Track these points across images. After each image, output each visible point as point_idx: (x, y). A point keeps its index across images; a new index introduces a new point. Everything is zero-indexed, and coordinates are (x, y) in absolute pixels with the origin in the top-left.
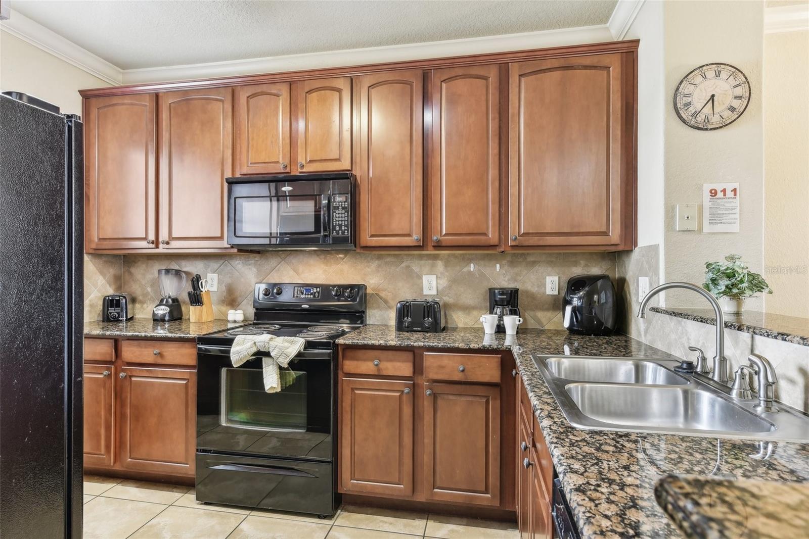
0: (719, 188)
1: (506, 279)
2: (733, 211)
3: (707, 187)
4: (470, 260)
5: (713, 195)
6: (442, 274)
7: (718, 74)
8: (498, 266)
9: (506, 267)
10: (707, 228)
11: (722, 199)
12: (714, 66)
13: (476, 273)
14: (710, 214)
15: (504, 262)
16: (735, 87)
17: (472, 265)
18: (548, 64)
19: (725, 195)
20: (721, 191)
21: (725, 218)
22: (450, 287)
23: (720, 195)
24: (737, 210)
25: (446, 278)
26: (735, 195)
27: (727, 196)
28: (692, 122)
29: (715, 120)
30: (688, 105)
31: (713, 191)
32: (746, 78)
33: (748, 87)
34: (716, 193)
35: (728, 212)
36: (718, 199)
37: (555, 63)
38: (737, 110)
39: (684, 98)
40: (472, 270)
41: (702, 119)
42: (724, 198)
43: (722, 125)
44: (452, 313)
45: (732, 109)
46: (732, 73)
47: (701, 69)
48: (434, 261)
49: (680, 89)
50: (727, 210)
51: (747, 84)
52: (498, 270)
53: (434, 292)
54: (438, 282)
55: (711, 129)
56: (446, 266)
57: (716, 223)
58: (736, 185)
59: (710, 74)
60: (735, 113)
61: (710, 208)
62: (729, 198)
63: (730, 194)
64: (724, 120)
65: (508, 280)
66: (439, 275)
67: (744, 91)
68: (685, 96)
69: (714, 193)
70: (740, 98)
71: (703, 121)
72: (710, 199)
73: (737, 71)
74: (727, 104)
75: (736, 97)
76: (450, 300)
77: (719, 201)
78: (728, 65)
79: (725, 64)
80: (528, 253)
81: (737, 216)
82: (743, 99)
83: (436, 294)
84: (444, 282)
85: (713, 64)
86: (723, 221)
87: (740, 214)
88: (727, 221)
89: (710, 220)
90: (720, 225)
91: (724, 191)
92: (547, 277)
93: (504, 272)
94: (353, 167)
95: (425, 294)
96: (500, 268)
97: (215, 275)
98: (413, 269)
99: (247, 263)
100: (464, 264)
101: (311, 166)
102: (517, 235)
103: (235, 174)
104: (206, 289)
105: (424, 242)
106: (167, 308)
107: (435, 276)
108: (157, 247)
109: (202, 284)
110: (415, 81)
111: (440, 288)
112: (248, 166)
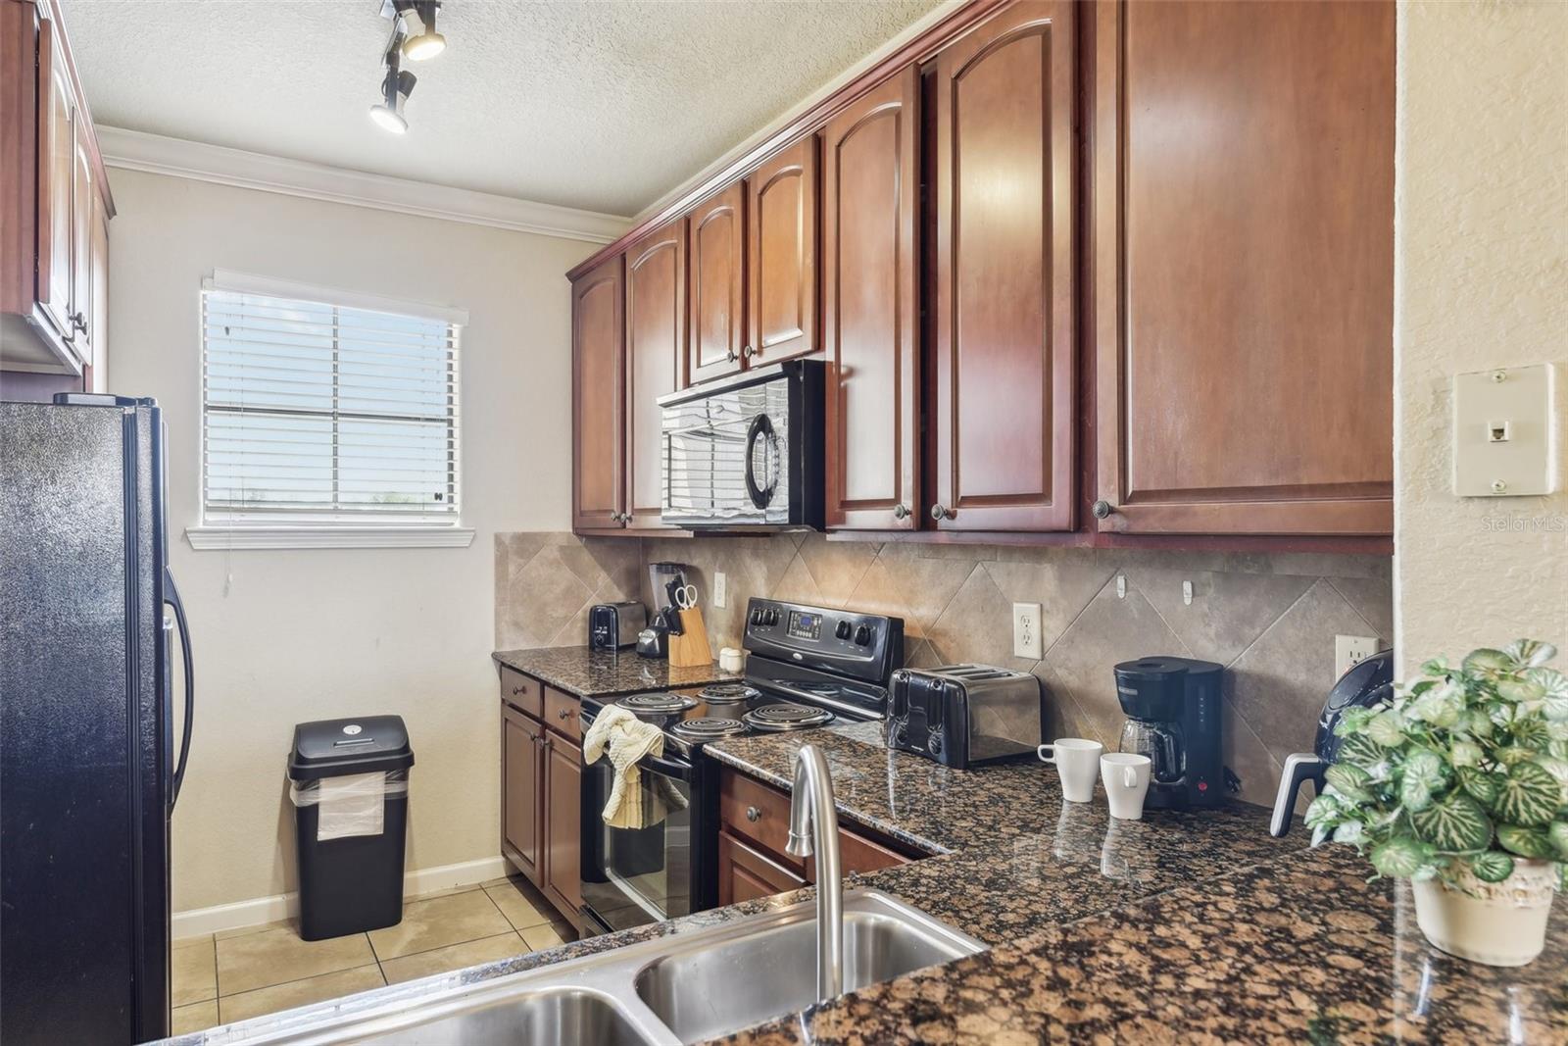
1: (1212, 632)
4: (1117, 566)
6: (1053, 601)
8: (1187, 586)
9: (1211, 592)
13: (1133, 607)
15: (1206, 575)
17: (1120, 581)
22: (1069, 641)
25: (1062, 616)
40: (1121, 595)
44: (1075, 717)
48: (1037, 566)
52: (1188, 601)
53: (1032, 651)
54: (1045, 623)
56: (1061, 579)
65: (1218, 636)
66: (1047, 606)
76: (1071, 678)
83: (1038, 659)
84: (1056, 627)
92: (1339, 639)
93: (1205, 607)
94: (819, 345)
95: (1016, 654)
96: (1194, 594)
97: (724, 575)
98: (994, 584)
99: (756, 554)
100: (1102, 577)
101: (766, 351)
102: (1114, 501)
103: (688, 384)
104: (692, 604)
105: (925, 521)
106: (653, 634)
107: (1036, 607)
108: (624, 526)
109: (681, 594)
110: (904, 102)
111: (1049, 642)
112: (699, 366)
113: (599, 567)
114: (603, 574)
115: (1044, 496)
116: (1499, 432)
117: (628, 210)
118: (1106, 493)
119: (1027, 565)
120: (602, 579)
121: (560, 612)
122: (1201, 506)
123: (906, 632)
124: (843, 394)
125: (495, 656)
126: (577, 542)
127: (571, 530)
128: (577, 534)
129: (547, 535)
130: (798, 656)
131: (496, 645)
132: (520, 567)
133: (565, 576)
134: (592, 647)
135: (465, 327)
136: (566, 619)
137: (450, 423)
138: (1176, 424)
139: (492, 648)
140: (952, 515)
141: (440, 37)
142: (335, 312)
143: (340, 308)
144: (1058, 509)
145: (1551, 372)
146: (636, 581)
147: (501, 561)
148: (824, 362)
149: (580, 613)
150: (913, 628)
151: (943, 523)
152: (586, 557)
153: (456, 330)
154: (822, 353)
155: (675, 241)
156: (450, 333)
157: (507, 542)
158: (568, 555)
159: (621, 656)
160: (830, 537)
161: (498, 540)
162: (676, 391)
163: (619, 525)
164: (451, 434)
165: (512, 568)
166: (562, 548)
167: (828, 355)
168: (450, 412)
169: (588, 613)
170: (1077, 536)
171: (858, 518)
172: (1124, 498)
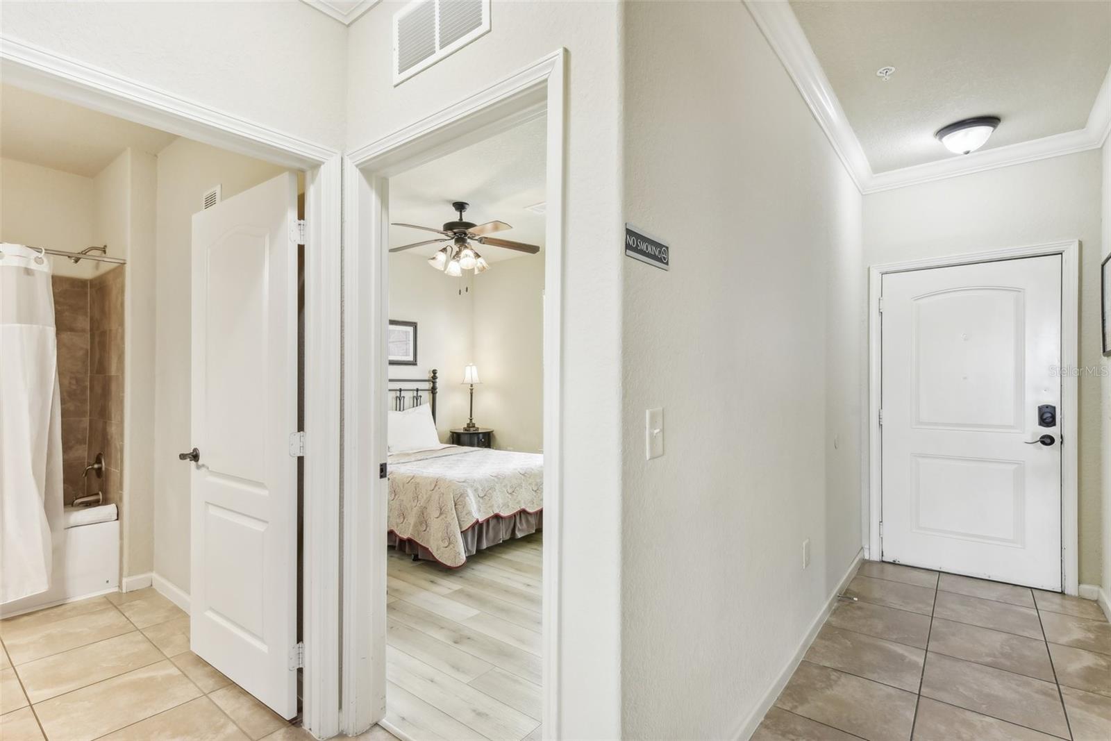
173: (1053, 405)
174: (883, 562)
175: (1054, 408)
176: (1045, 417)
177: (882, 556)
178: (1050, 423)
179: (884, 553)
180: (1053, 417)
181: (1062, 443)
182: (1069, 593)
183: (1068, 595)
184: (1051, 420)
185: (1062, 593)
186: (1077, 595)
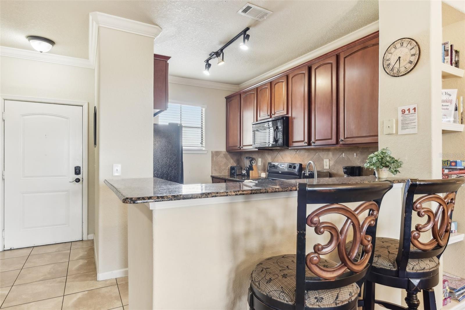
0: (406, 108)
1: (359, 161)
2: (414, 121)
3: (400, 109)
4: (343, 152)
5: (403, 113)
6: (331, 158)
7: (402, 45)
8: (355, 154)
9: (359, 155)
10: (400, 132)
11: (408, 114)
12: (400, 41)
13: (346, 158)
14: (402, 124)
15: (358, 152)
16: (411, 49)
17: (344, 154)
18: (356, 49)
19: (409, 112)
20: (407, 110)
21: (409, 125)
22: (334, 165)
23: (407, 112)
24: (416, 121)
25: (333, 161)
26: (415, 111)
27: (411, 112)
28: (392, 74)
29: (403, 70)
30: (389, 65)
31: (403, 111)
32: (417, 43)
33: (418, 48)
34: (405, 112)
35: (411, 122)
36: (405, 115)
37: (359, 47)
38: (413, 62)
39: (387, 62)
40: (344, 156)
41: (396, 71)
42: (409, 114)
43: (406, 73)
45: (411, 62)
46: (409, 42)
47: (393, 44)
48: (329, 153)
49: (385, 57)
50: (410, 121)
51: (417, 46)
52: (355, 157)
53: (328, 168)
54: (330, 162)
55: (401, 76)
56: (333, 155)
57: (404, 129)
58: (415, 106)
59: (398, 45)
60: (412, 64)
61: (402, 120)
62: (411, 114)
63: (412, 111)
64: (407, 70)
65: (360, 162)
66: (330, 159)
67: (416, 51)
68: (387, 60)
69: (403, 112)
70: (414, 55)
71: (397, 72)
72: (402, 115)
73: (411, 40)
74: (408, 61)
75: (412, 55)
77: (406, 116)
78: (406, 38)
79: (405, 38)
80: (369, 147)
81: (416, 124)
82: (416, 55)
83: (329, 168)
84: (332, 163)
85: (399, 40)
86: (409, 127)
87: (418, 122)
88: (411, 127)
89: (402, 127)
90: (407, 130)
91: (409, 110)
93: (358, 157)
94: (288, 113)
95: (325, 168)
96: (356, 155)
97: (261, 159)
98: (320, 156)
99: (268, 154)
100: (340, 154)
101: (276, 114)
102: (343, 139)
103: (257, 120)
104: (255, 164)
105: (309, 144)
106: (245, 171)
107: (328, 160)
108: (240, 149)
109: (253, 162)
110: (305, 72)
111: (330, 166)
112: (260, 117)
113: (231, 159)
114: (232, 160)
115: (331, 139)
116: (389, 127)
117: (238, 84)
118: (342, 138)
119: (326, 152)
120: (232, 161)
121: (224, 168)
122: (356, 139)
123: (302, 167)
124: (292, 122)
125: (211, 176)
126: (227, 153)
127: (226, 151)
128: (227, 152)
129: (221, 152)
130: (280, 172)
131: (212, 174)
132: (216, 158)
133: (224, 160)
134: (231, 175)
135: (206, 109)
136: (225, 169)
137: (202, 128)
138: (353, 127)
139: (211, 175)
140: (314, 143)
141: (224, 61)
142: (181, 106)
143: (182, 105)
144: (334, 141)
145: (394, 120)
146: (238, 161)
147: (212, 157)
148: (288, 117)
149: (227, 168)
150: (304, 166)
151: (313, 144)
152: (229, 156)
153: (204, 109)
154: (288, 115)
155: (254, 92)
156: (202, 110)
157: (214, 153)
158: (225, 156)
159: (237, 176)
160: (289, 148)
161: (212, 152)
162: (254, 122)
163: (239, 149)
164: (202, 130)
165: (214, 158)
166: (224, 154)
167: (290, 115)
168: (202, 126)
169: (230, 168)
170: (337, 145)
171: (295, 144)
172: (344, 139)
173: (80, 166)
174: (4, 250)
175: (80, 167)
176: (77, 171)
177: (4, 247)
178: (78, 173)
179: (5, 246)
180: (80, 171)
181: (83, 181)
182: (85, 240)
183: (84, 240)
184: (79, 172)
185: (82, 240)
186: (87, 239)
